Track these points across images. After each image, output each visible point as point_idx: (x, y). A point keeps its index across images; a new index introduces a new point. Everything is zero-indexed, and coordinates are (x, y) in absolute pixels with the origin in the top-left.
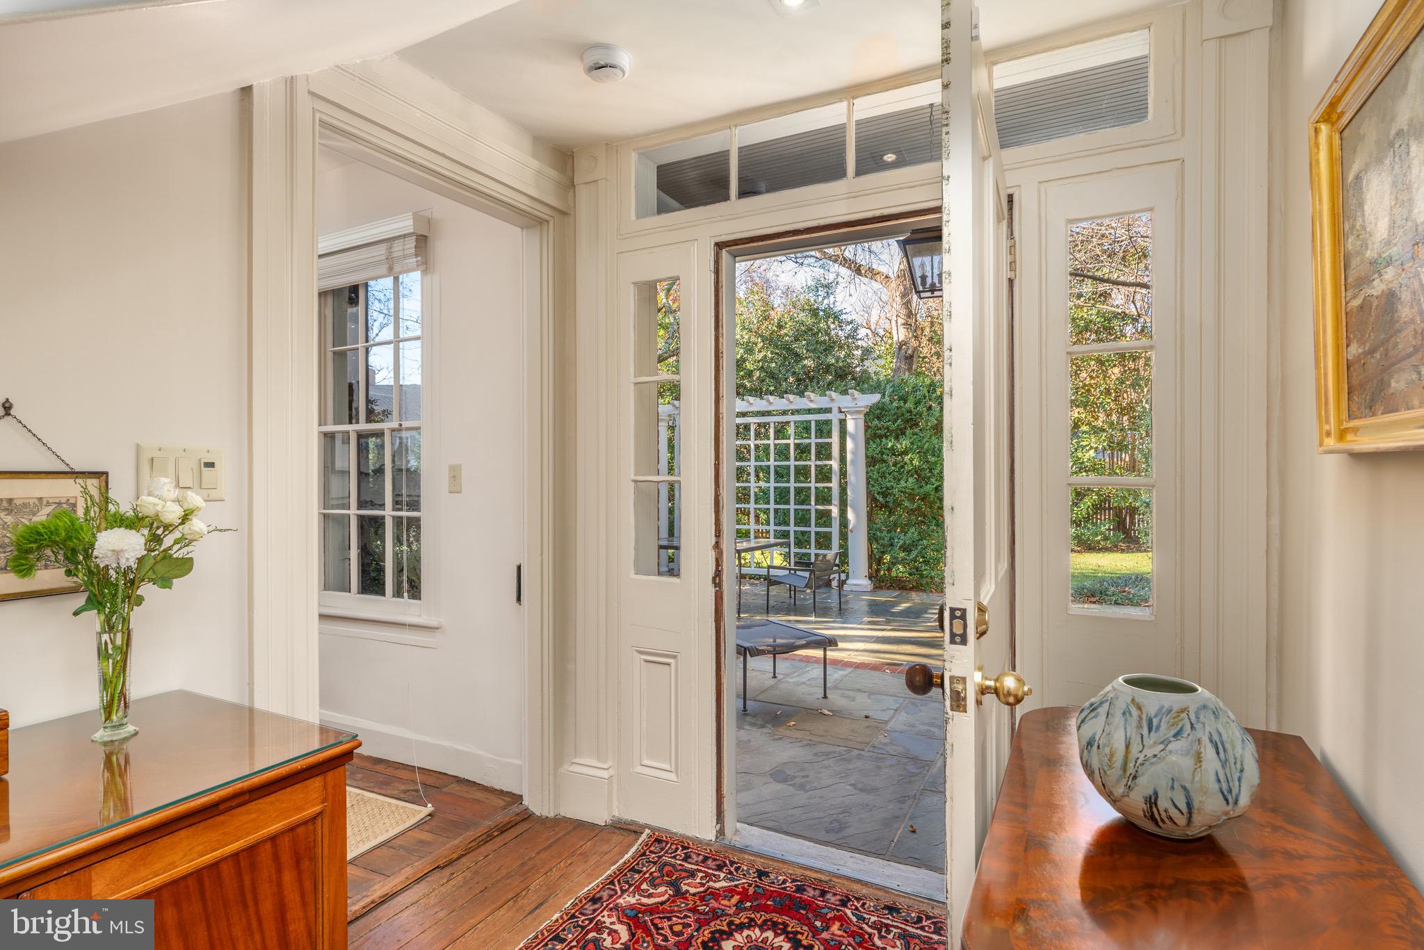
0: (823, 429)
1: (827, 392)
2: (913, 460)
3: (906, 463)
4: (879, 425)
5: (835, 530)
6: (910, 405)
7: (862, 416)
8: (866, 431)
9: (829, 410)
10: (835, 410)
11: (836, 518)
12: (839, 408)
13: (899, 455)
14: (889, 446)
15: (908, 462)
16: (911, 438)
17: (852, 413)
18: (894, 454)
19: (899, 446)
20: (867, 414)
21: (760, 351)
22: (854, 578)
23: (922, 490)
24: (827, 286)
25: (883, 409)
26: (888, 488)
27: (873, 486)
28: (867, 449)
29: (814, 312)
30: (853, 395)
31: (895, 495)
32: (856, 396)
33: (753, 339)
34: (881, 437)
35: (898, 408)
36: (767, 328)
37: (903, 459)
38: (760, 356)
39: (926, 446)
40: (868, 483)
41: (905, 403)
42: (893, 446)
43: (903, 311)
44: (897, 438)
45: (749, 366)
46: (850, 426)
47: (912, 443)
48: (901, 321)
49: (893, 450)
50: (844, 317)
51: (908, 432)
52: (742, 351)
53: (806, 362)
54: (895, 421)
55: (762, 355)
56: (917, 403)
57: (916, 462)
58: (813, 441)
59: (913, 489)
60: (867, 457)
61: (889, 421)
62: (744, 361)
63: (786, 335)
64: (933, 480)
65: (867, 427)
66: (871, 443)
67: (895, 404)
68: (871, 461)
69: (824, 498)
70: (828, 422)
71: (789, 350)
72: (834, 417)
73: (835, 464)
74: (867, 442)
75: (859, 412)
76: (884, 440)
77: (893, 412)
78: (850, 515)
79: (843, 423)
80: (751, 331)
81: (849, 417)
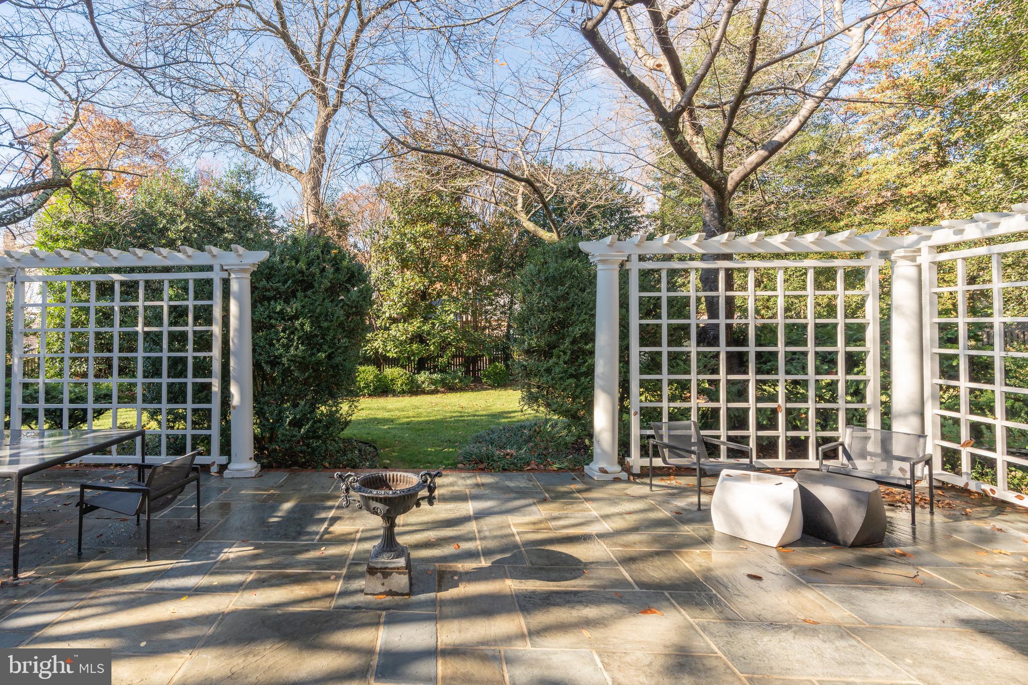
0: (204, 289)
1: (207, 247)
2: (304, 325)
3: (296, 329)
4: (268, 286)
5: (215, 406)
6: (302, 265)
7: (248, 276)
8: (252, 292)
9: (210, 268)
10: (217, 268)
11: (216, 392)
12: (222, 266)
13: (289, 319)
14: (278, 310)
15: (299, 327)
16: (302, 301)
17: (236, 271)
18: (283, 319)
19: (289, 310)
20: (253, 274)
21: (182, 223)
22: (239, 462)
23: (313, 359)
24: (248, 173)
25: (272, 268)
26: (276, 357)
27: (260, 354)
28: (253, 313)
29: (237, 194)
30: (237, 251)
31: (284, 365)
32: (241, 253)
33: (177, 212)
34: (269, 299)
35: (288, 268)
36: (194, 203)
37: (293, 323)
38: (182, 227)
39: (318, 310)
40: (254, 351)
41: (297, 263)
42: (282, 310)
43: (313, 201)
44: (287, 301)
45: (171, 235)
46: (234, 286)
47: (303, 307)
48: (310, 208)
49: (283, 314)
50: (263, 200)
51: (299, 294)
52: (164, 221)
53: (226, 235)
54: (285, 282)
55: (184, 226)
56: (310, 264)
57: (307, 328)
58: (191, 303)
59: (304, 358)
60: (253, 320)
61: (279, 282)
62: (167, 230)
63: (211, 211)
64: (325, 347)
65: (254, 289)
66: (259, 305)
67: (286, 264)
68: (257, 326)
69: (203, 368)
70: (209, 282)
71: (213, 225)
72: (216, 277)
73: (216, 329)
74: (254, 306)
75: (243, 270)
76: (272, 303)
77: (283, 272)
78: (234, 389)
79: (226, 283)
80: (176, 205)
81: (233, 276)
